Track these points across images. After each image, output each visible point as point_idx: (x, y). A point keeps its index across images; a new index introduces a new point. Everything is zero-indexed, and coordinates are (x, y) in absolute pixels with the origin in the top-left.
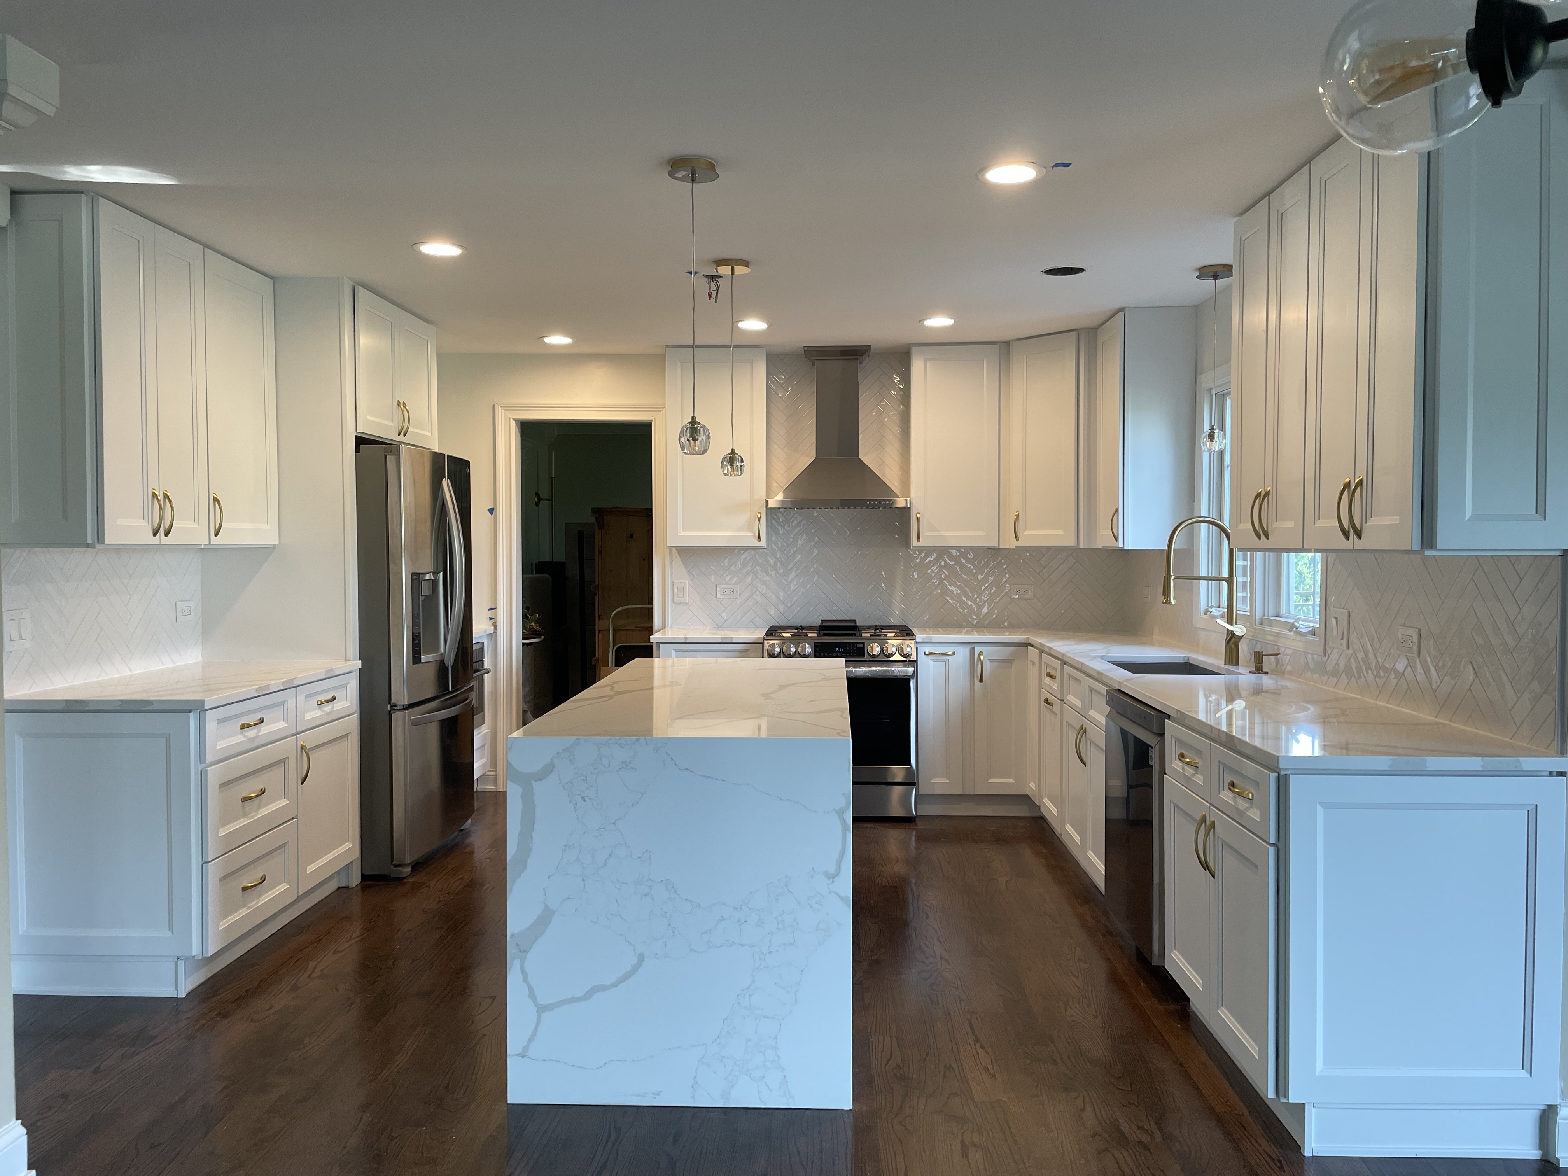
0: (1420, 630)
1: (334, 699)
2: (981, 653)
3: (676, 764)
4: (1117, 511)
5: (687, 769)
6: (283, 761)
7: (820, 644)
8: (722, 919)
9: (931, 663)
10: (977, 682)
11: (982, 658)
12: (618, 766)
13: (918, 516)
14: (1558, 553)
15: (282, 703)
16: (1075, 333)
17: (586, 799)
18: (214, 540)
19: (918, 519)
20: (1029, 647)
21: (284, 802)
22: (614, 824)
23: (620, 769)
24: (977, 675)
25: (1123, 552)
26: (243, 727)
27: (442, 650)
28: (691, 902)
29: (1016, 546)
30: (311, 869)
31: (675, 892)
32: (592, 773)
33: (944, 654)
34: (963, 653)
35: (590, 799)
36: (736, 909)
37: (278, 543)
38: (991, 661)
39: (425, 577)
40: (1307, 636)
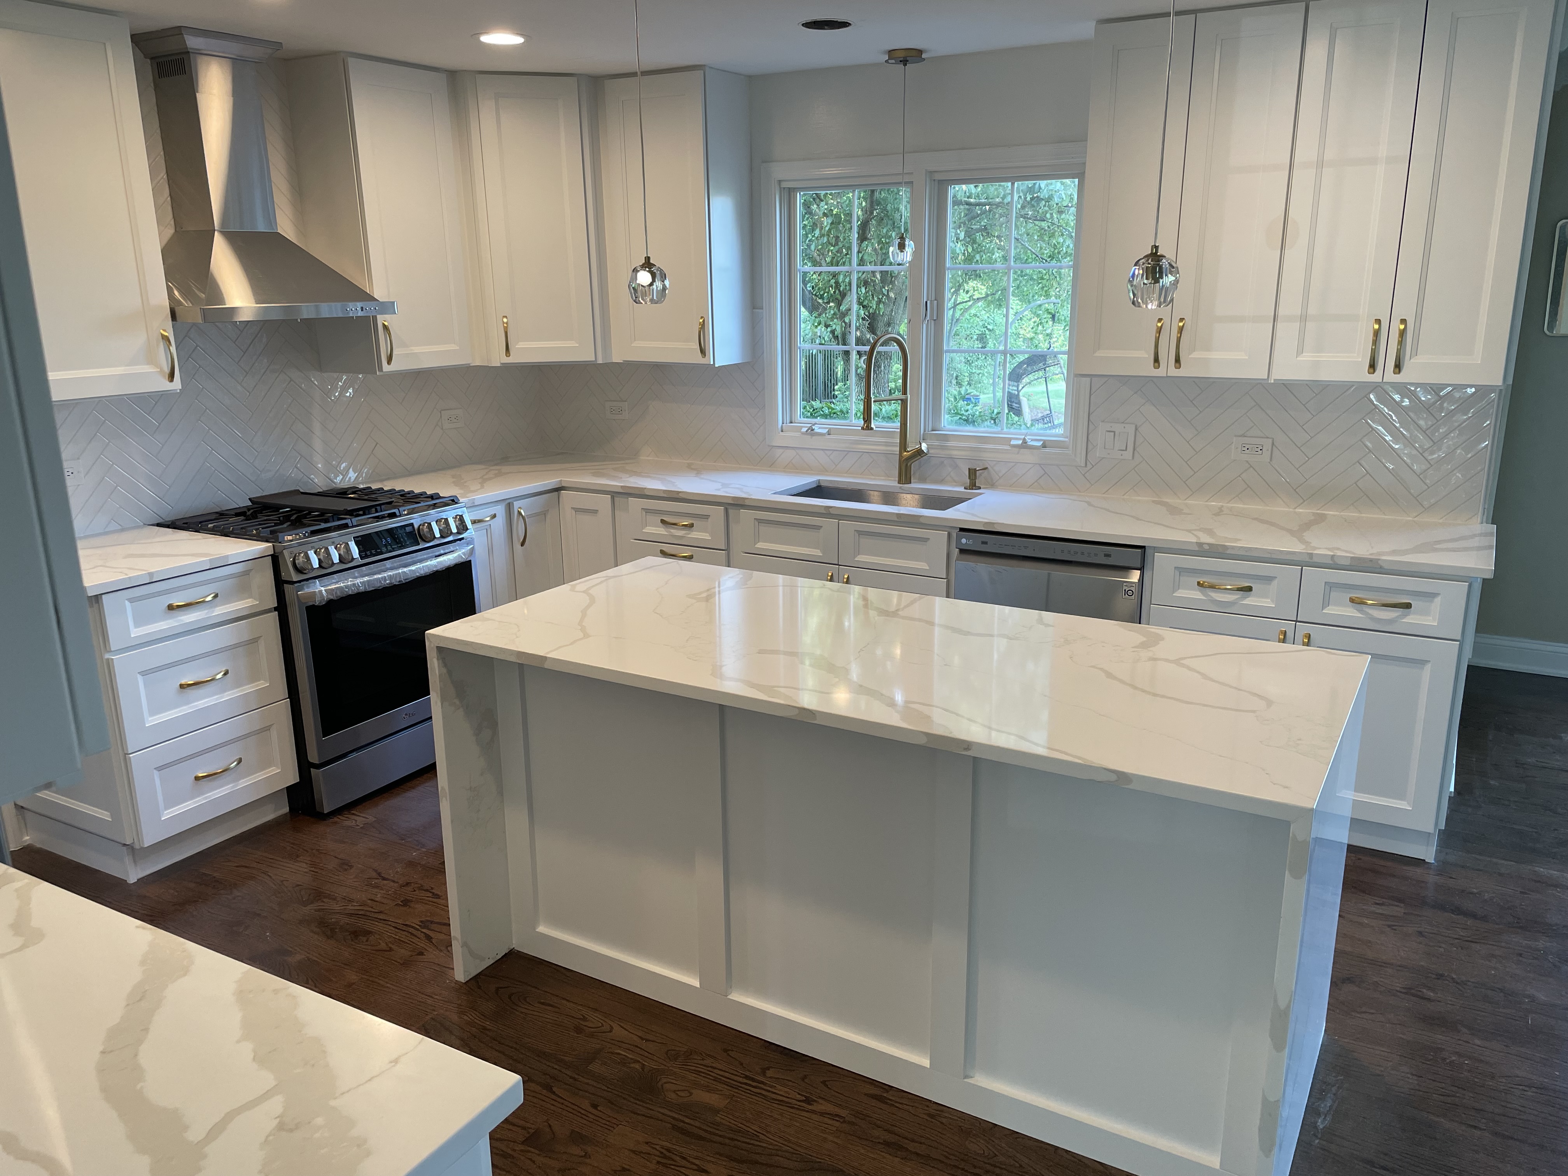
0: (1273, 440)
2: (520, 509)
4: (704, 322)
10: (517, 546)
11: (523, 514)
13: (388, 325)
16: (573, 78)
19: (388, 332)
20: (562, 492)
24: (519, 539)
29: (506, 363)
33: (485, 519)
34: (500, 515)
38: (533, 515)
40: (1040, 449)
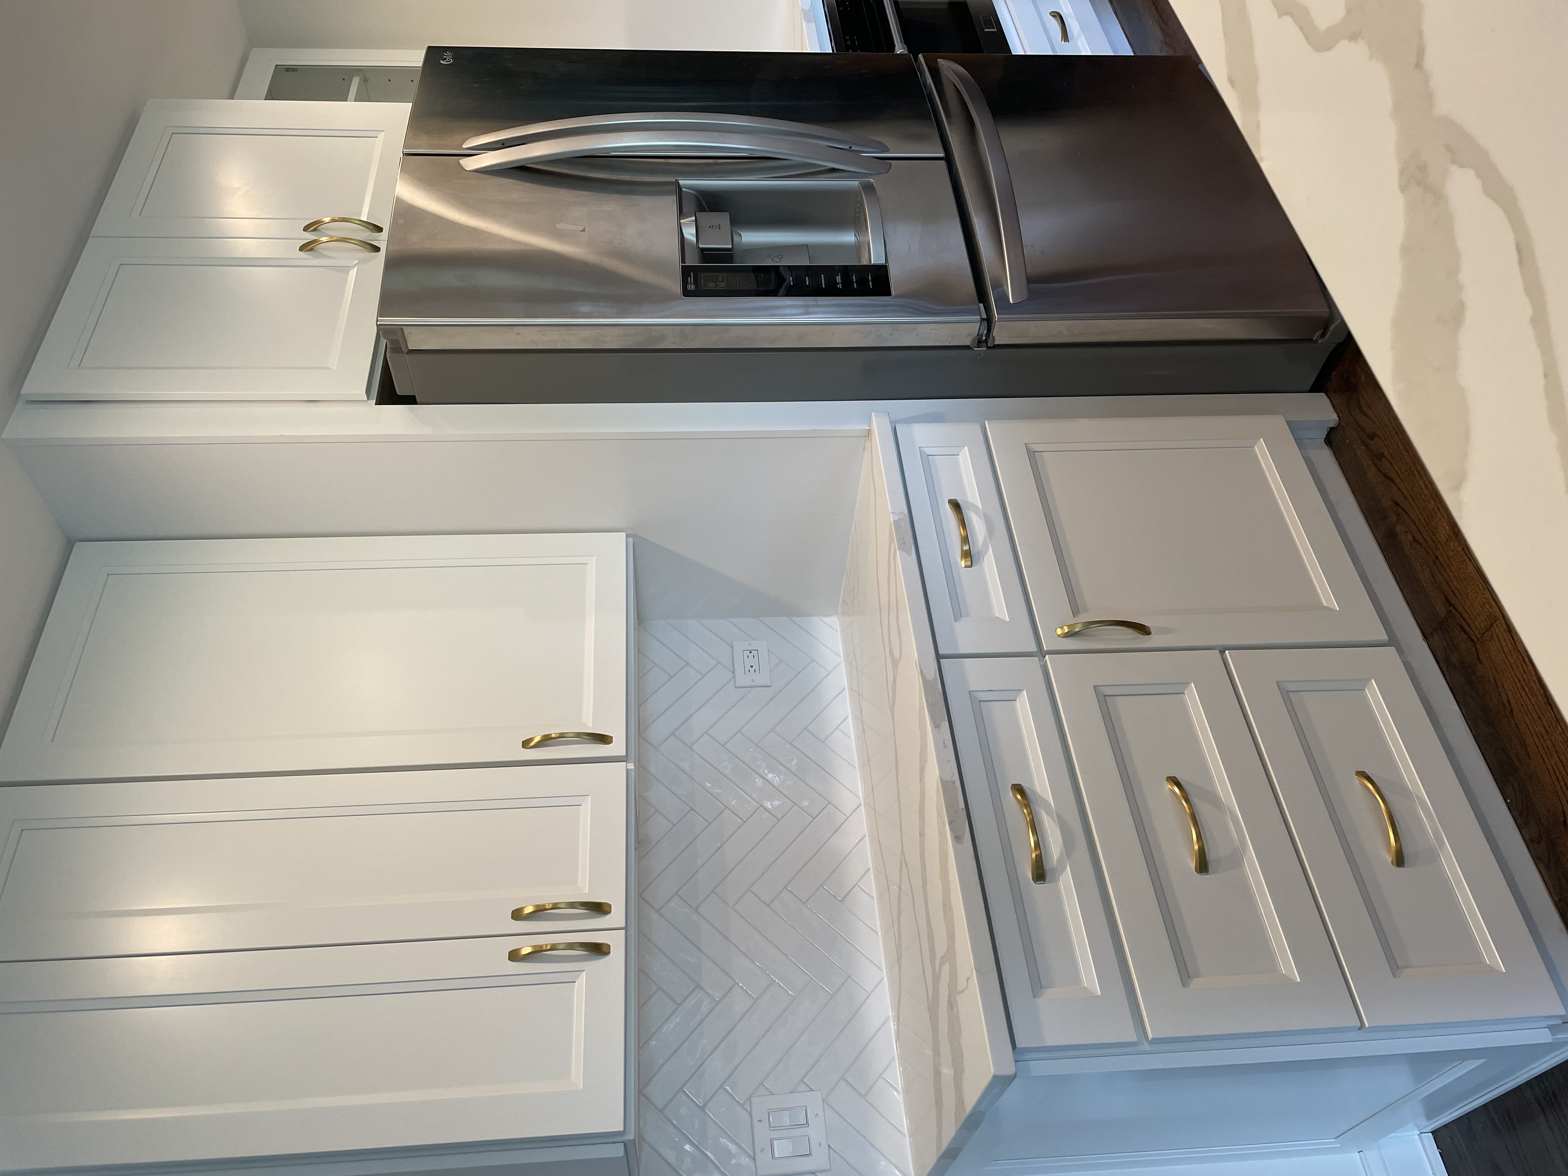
1: (956, 505)
6: (1104, 699)
15: (977, 704)
18: (617, 748)
21: (1192, 697)
26: (1040, 874)
27: (855, 183)
30: (1328, 598)
37: (624, 533)
39: (690, 242)
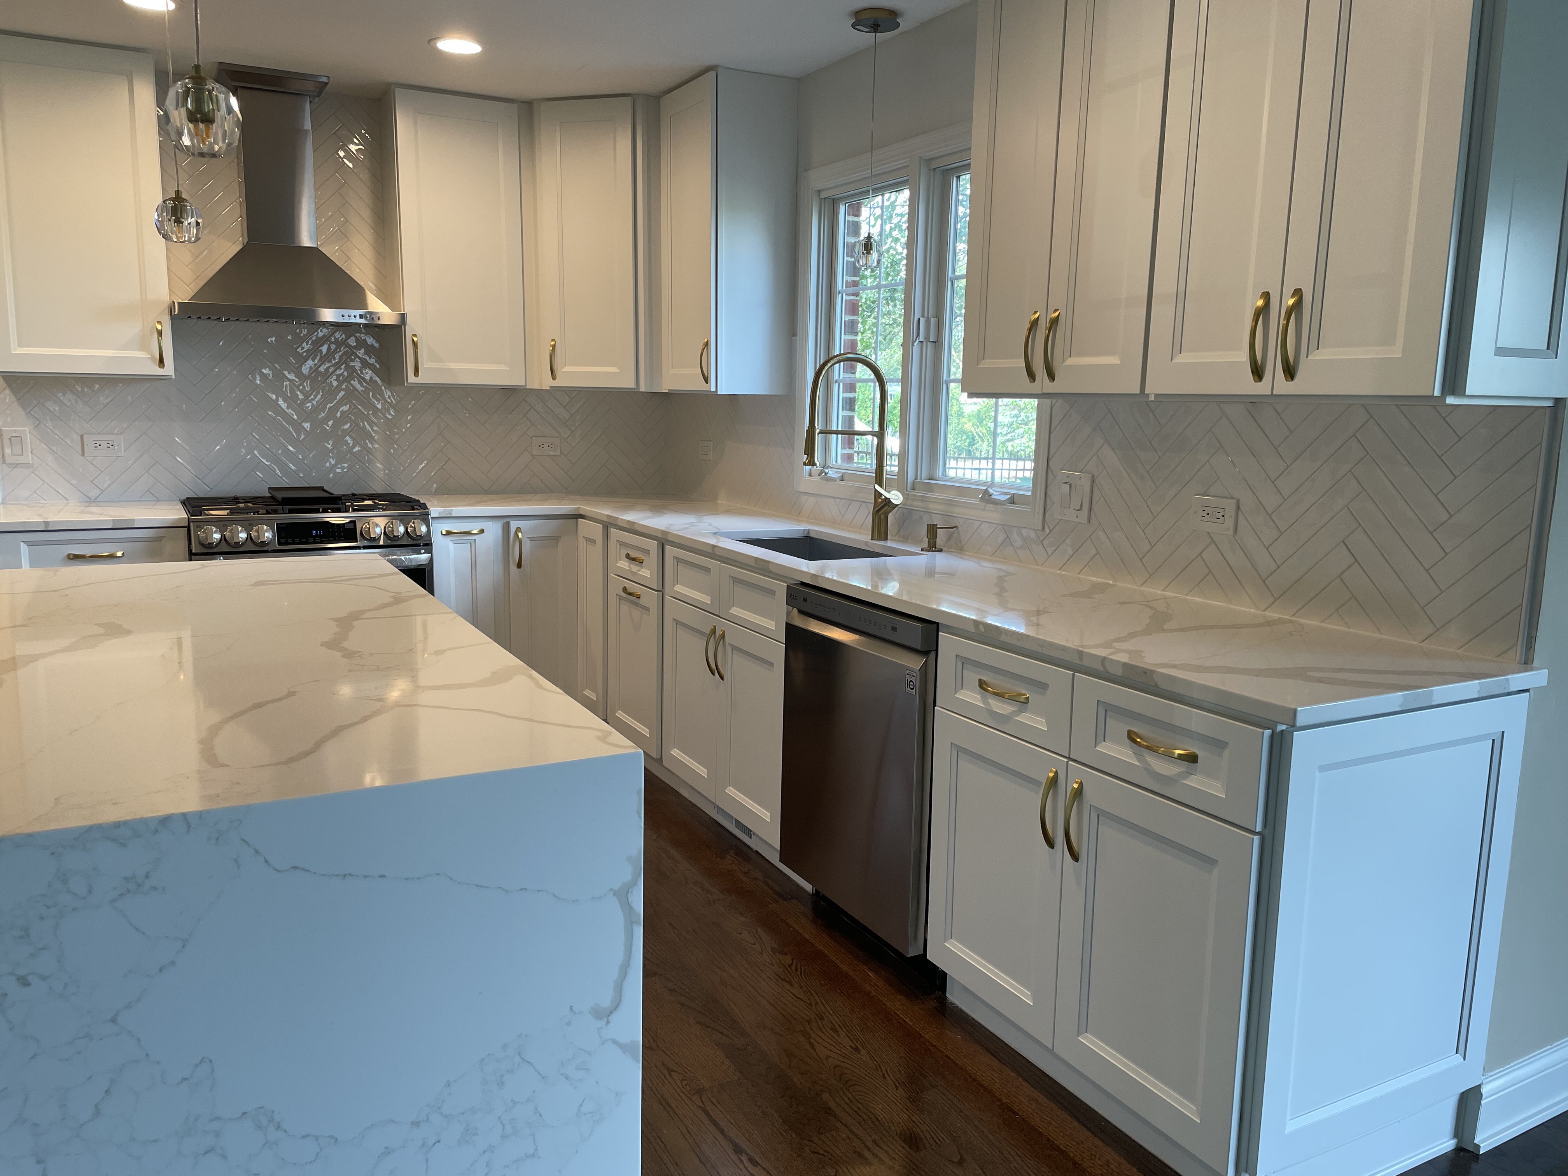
0: (1238, 501)
2: (518, 529)
3: (266, 861)
4: (707, 344)
5: (295, 868)
7: (285, 526)
8: (388, 1151)
9: (451, 545)
10: (513, 568)
11: (520, 535)
12: (115, 889)
13: (415, 339)
14: (1550, 404)
16: (628, 100)
17: (30, 978)
19: (415, 344)
20: (579, 519)
22: (113, 1020)
23: (121, 895)
24: (514, 560)
25: (714, 396)
28: (317, 1138)
29: (551, 387)
31: (278, 1127)
32: (42, 918)
33: (468, 533)
34: (493, 530)
35: (44, 978)
36: (416, 1124)
38: (531, 539)
40: (1005, 505)
